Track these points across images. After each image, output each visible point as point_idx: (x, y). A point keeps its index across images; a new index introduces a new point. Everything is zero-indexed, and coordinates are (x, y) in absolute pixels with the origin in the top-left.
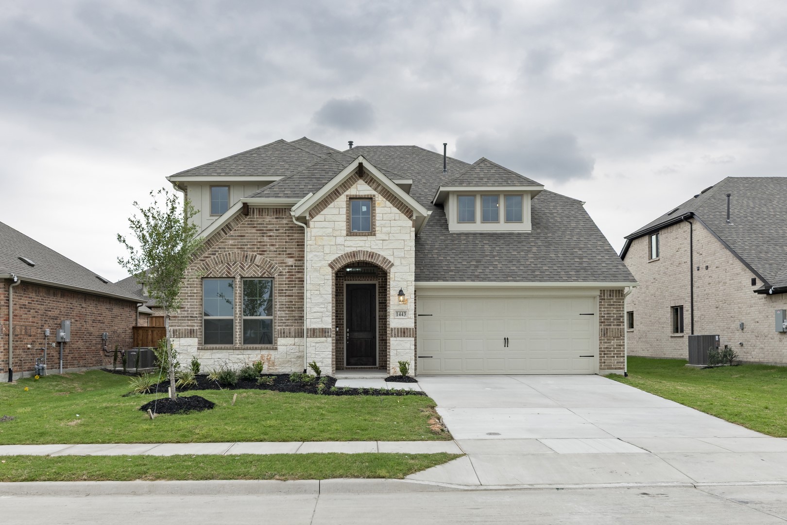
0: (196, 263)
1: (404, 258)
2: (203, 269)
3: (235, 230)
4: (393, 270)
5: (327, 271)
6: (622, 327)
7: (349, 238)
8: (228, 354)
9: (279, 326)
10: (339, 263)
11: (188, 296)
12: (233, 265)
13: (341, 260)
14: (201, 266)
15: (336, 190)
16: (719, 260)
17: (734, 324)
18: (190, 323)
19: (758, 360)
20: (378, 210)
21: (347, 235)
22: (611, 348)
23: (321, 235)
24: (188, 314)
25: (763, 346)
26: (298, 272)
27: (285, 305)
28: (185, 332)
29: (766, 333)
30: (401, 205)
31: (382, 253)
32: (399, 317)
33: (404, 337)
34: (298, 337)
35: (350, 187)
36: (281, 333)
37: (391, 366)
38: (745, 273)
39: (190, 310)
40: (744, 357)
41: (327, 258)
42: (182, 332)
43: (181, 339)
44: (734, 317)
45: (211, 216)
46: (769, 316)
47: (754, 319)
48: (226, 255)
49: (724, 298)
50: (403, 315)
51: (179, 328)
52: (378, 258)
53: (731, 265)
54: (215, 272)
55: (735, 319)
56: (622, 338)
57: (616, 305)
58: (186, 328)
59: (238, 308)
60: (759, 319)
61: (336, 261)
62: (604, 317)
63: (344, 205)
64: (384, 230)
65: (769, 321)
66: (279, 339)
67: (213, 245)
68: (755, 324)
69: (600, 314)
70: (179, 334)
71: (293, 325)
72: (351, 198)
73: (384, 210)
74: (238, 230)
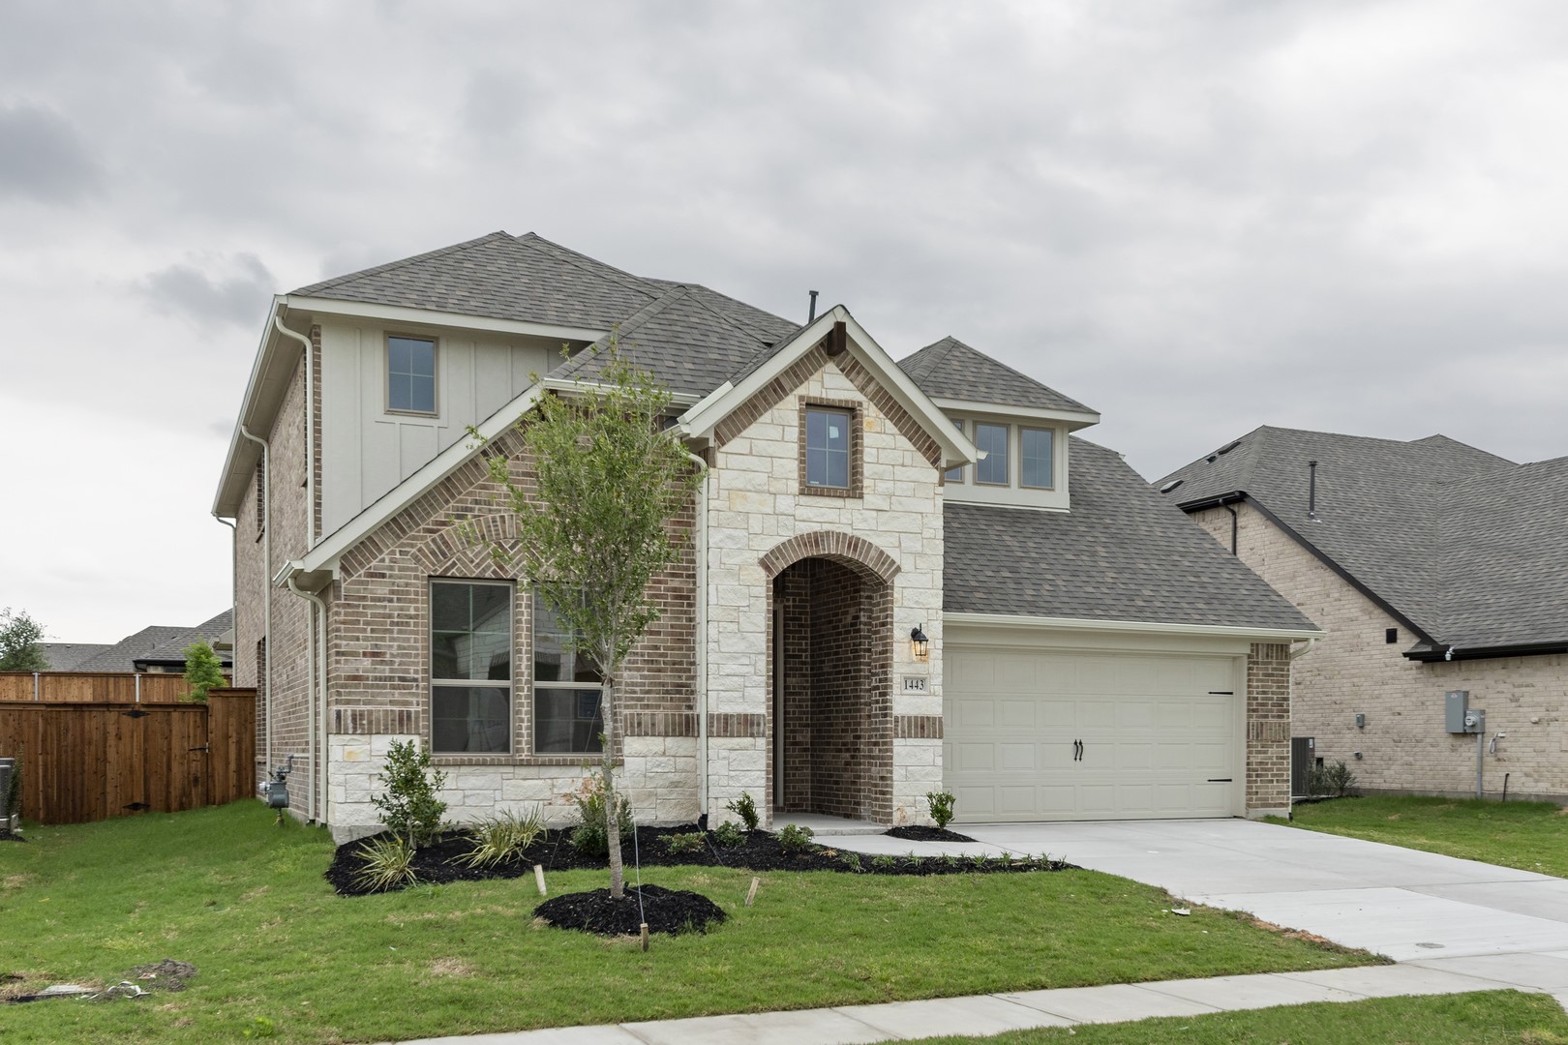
0: (414, 538)
1: (922, 554)
2: (433, 553)
3: (517, 458)
4: (899, 581)
5: (757, 577)
6: (1285, 720)
7: (804, 499)
8: (499, 778)
9: (627, 707)
10: (784, 558)
11: (392, 624)
12: (512, 548)
13: (787, 551)
14: (427, 545)
15: (777, 380)
16: (1304, 590)
17: (1339, 716)
18: (397, 695)
19: (1400, 786)
20: (869, 440)
21: (802, 493)
22: (1267, 764)
23: (741, 486)
24: (392, 671)
25: (1411, 759)
26: (673, 575)
27: (643, 655)
28: (386, 720)
29: (1420, 736)
30: (916, 432)
31: (877, 541)
32: (909, 691)
33: (923, 737)
34: (674, 735)
35: (807, 379)
36: (632, 725)
37: (894, 803)
38: (1370, 618)
39: (397, 660)
40: (1365, 780)
41: (755, 543)
42: (378, 721)
43: (373, 736)
44: (1341, 703)
45: (388, 412)
46: (1428, 703)
47: (1390, 709)
48: (494, 521)
49: (1317, 665)
50: (917, 687)
51: (369, 707)
52: (868, 552)
53: (1336, 600)
54: (464, 564)
55: (1344, 706)
56: (1285, 743)
57: (1277, 675)
58: (389, 708)
59: (525, 660)
60: (1402, 708)
61: (778, 552)
62: (1257, 699)
63: (794, 419)
64: (882, 486)
65: (1427, 712)
66: (628, 740)
67: (460, 493)
68: (1392, 717)
69: (1249, 692)
70: (370, 723)
71: (660, 706)
72: (812, 405)
73: (880, 438)
74: (523, 459)
